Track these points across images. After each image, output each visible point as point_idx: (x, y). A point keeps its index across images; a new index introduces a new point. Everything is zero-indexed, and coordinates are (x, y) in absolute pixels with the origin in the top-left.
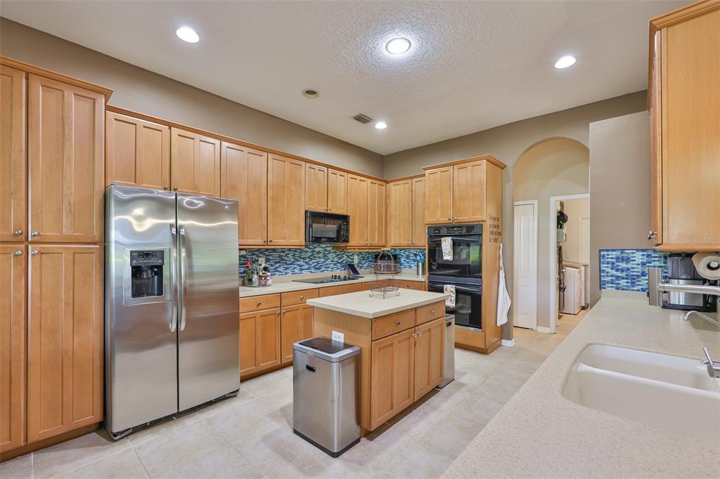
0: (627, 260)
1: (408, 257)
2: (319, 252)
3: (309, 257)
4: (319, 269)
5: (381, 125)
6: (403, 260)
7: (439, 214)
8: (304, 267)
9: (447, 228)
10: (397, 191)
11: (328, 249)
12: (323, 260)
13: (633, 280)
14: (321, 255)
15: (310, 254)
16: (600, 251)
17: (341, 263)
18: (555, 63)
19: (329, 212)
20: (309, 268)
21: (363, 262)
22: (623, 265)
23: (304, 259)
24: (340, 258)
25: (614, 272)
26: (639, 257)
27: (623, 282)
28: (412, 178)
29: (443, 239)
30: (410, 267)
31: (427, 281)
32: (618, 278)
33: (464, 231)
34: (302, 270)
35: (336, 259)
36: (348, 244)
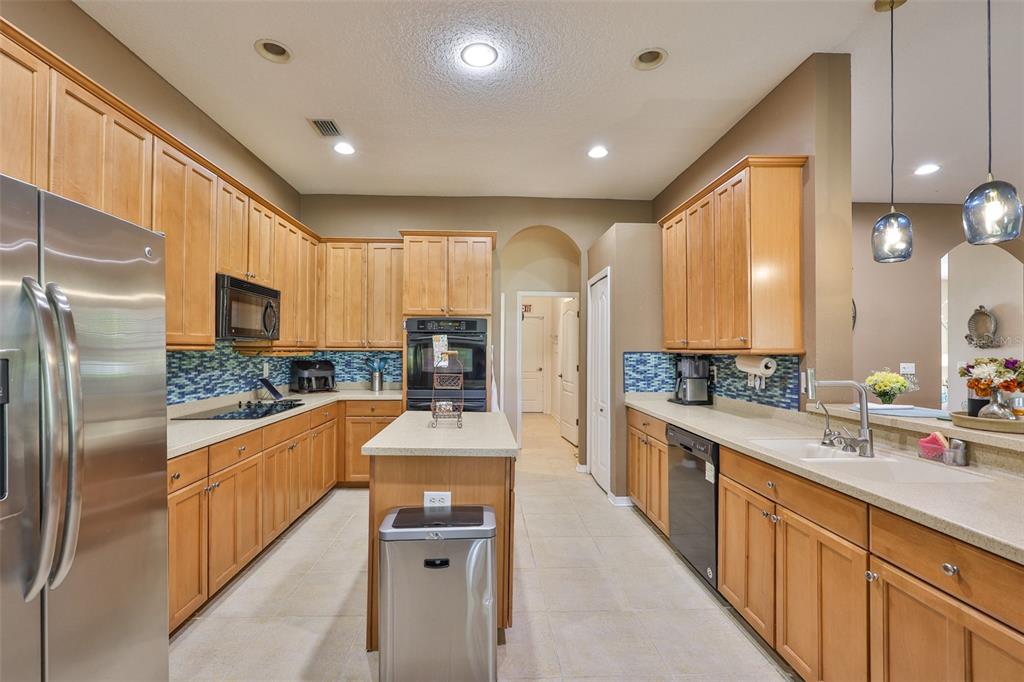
0: (644, 363)
1: (348, 364)
2: (212, 358)
3: (195, 369)
4: (211, 391)
5: (344, 148)
6: (338, 369)
7: (426, 300)
8: (186, 390)
9: (438, 321)
10: (338, 257)
11: (227, 351)
12: (217, 373)
13: (648, 381)
14: (215, 364)
15: (197, 362)
16: (625, 353)
17: (245, 378)
18: (588, 152)
19: (251, 280)
20: (195, 392)
21: (276, 373)
22: (641, 368)
23: (187, 372)
24: (244, 369)
25: (634, 375)
26: (653, 360)
27: (641, 384)
28: (368, 241)
29: (434, 337)
30: (353, 380)
31: (405, 400)
32: (638, 380)
33: (463, 327)
34: (183, 395)
35: (237, 371)
36: (276, 343)
